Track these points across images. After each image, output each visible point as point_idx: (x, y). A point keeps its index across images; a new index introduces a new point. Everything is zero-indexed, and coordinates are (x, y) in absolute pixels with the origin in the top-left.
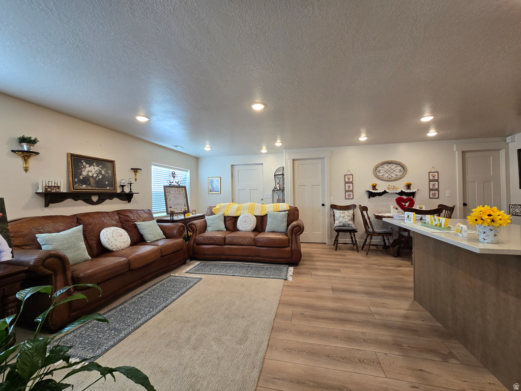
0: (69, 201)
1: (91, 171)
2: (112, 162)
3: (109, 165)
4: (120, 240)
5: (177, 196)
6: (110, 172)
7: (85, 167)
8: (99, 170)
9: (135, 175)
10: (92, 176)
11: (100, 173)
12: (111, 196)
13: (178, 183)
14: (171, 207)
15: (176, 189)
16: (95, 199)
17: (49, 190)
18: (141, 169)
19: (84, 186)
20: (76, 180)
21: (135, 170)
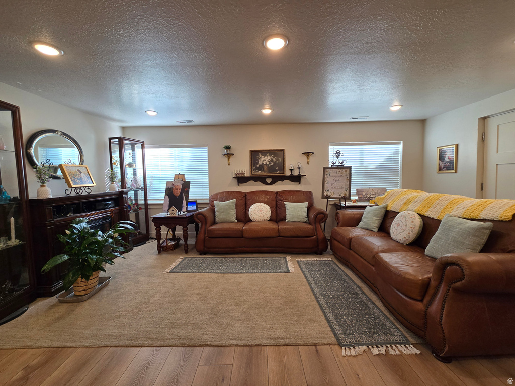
0: (252, 182)
1: (265, 160)
2: (283, 151)
3: (281, 153)
4: (257, 214)
5: (338, 179)
6: (280, 159)
7: (261, 158)
8: (271, 159)
9: (308, 158)
10: (266, 164)
11: (272, 161)
12: (283, 178)
13: (342, 163)
14: (328, 191)
15: (338, 170)
16: (269, 181)
17: (238, 175)
18: (313, 153)
19: (260, 172)
20: (254, 168)
21: (308, 154)
